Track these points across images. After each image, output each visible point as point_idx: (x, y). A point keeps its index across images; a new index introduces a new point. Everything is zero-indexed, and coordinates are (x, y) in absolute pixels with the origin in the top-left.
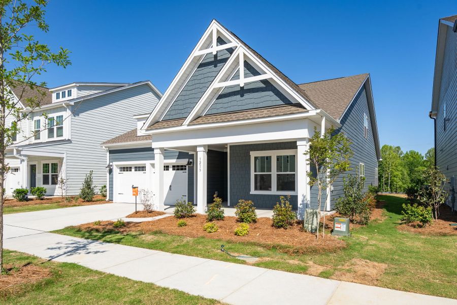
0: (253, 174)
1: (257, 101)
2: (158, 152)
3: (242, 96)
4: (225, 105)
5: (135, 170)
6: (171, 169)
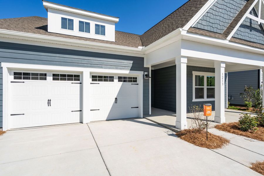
0: (194, 87)
1: (258, 38)
2: (186, 62)
3: (251, 31)
4: (242, 34)
5: (54, 79)
6: (116, 81)
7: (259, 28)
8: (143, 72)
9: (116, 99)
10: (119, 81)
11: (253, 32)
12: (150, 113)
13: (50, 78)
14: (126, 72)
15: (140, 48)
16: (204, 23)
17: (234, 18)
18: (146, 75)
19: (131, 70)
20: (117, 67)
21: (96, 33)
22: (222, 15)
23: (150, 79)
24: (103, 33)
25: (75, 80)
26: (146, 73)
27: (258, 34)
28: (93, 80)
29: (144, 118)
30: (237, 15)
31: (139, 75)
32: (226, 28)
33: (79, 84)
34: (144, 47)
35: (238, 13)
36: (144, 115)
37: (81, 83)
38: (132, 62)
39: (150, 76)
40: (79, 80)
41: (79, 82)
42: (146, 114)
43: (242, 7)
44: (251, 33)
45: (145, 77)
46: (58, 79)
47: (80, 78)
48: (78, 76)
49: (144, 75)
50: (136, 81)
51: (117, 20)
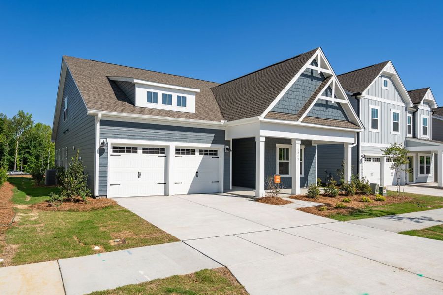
0: (278, 161)
1: (334, 115)
2: (265, 140)
3: (327, 109)
4: (318, 112)
5: (143, 153)
6: (197, 154)
7: (337, 105)
8: (224, 145)
9: (197, 172)
10: (200, 154)
11: (329, 109)
12: (231, 189)
13: (140, 152)
14: (208, 146)
15: (223, 122)
16: (280, 106)
17: (308, 99)
18: (227, 149)
19: (212, 143)
20: (199, 141)
21: (177, 105)
22: (297, 98)
23: (231, 153)
24: (184, 105)
25: (161, 153)
26: (227, 146)
27: (334, 110)
28: (176, 154)
29: (224, 193)
30: (312, 95)
31: (220, 148)
32: (301, 109)
33: (164, 158)
34: (226, 121)
35: (313, 93)
36: (224, 190)
37: (165, 157)
38: (213, 135)
39: (231, 150)
40: (164, 153)
41: (164, 155)
42: (226, 190)
43: (317, 87)
44: (327, 110)
45: (226, 150)
46: (146, 153)
47: (165, 151)
48: (164, 149)
49: (225, 148)
50: (216, 155)
51: (198, 91)
